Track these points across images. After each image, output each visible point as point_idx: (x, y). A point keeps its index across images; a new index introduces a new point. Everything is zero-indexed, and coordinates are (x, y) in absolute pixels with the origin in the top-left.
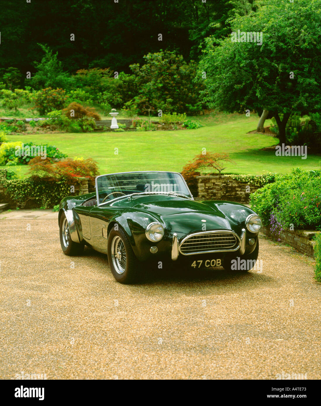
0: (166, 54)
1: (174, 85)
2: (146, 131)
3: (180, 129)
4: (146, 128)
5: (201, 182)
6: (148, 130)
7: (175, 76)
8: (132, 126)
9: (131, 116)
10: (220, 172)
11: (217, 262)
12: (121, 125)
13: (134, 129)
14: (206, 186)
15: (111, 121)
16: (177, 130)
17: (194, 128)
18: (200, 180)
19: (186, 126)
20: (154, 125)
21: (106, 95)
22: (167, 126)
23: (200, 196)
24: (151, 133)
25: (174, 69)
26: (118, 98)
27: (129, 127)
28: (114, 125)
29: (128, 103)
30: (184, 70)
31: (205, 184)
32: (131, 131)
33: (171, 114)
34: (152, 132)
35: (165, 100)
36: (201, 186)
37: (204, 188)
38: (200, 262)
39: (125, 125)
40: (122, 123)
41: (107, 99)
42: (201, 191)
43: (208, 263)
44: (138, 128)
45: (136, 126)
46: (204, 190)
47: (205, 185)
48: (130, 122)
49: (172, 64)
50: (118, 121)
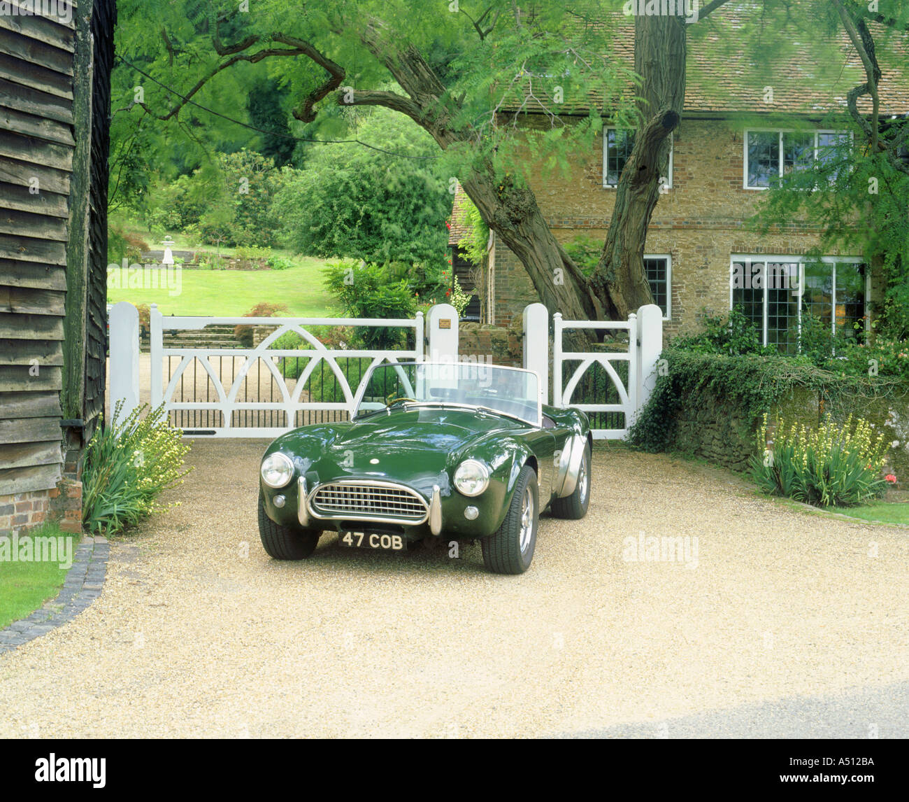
0: (250, 156)
1: (258, 203)
2: (212, 269)
3: (261, 268)
4: (212, 266)
5: (257, 332)
6: (216, 269)
7: (260, 191)
8: (193, 262)
9: (193, 245)
11: (394, 542)
12: (178, 260)
13: (196, 266)
15: (163, 252)
16: (257, 269)
17: (281, 268)
19: (271, 265)
20: (225, 260)
21: (157, 212)
22: (243, 265)
24: (218, 273)
25: (259, 180)
26: (176, 219)
27: (190, 262)
28: (168, 259)
29: (190, 227)
30: (274, 183)
31: (260, 334)
32: (191, 268)
33: (251, 246)
34: (220, 271)
35: (244, 225)
36: (256, 337)
38: (359, 537)
39: (183, 259)
40: (179, 256)
41: (159, 218)
42: (257, 341)
43: (376, 541)
44: (201, 265)
45: (198, 261)
48: (191, 255)
49: (257, 172)
50: (174, 253)
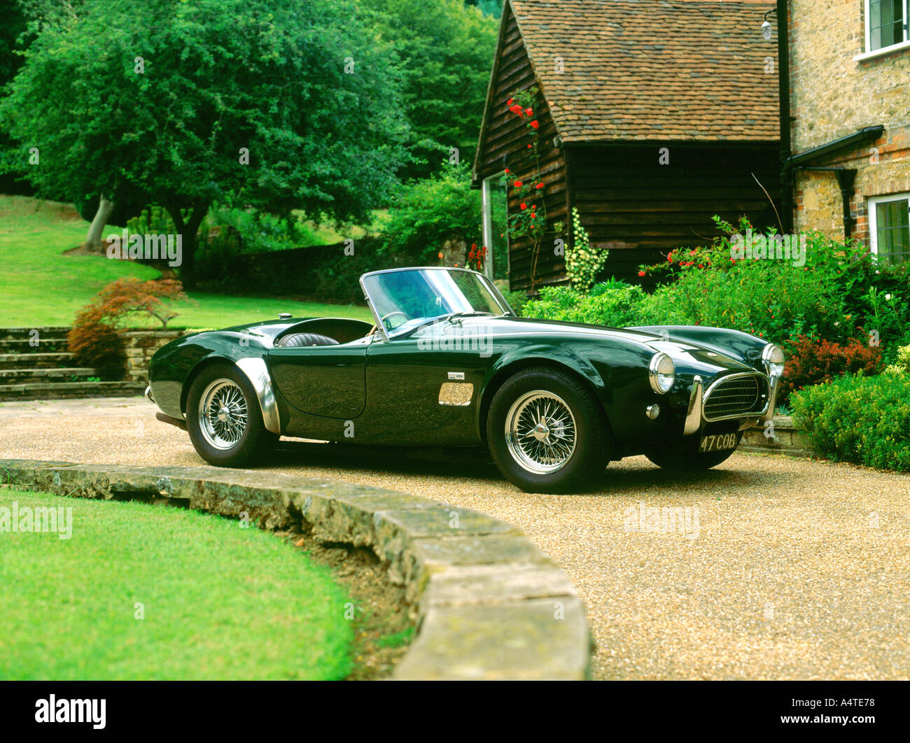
5: (137, 346)
10: (165, 323)
14: (146, 355)
18: (134, 341)
23: (135, 378)
31: (145, 348)
36: (137, 356)
37: (142, 359)
42: (138, 366)
46: (143, 364)
47: (145, 352)
